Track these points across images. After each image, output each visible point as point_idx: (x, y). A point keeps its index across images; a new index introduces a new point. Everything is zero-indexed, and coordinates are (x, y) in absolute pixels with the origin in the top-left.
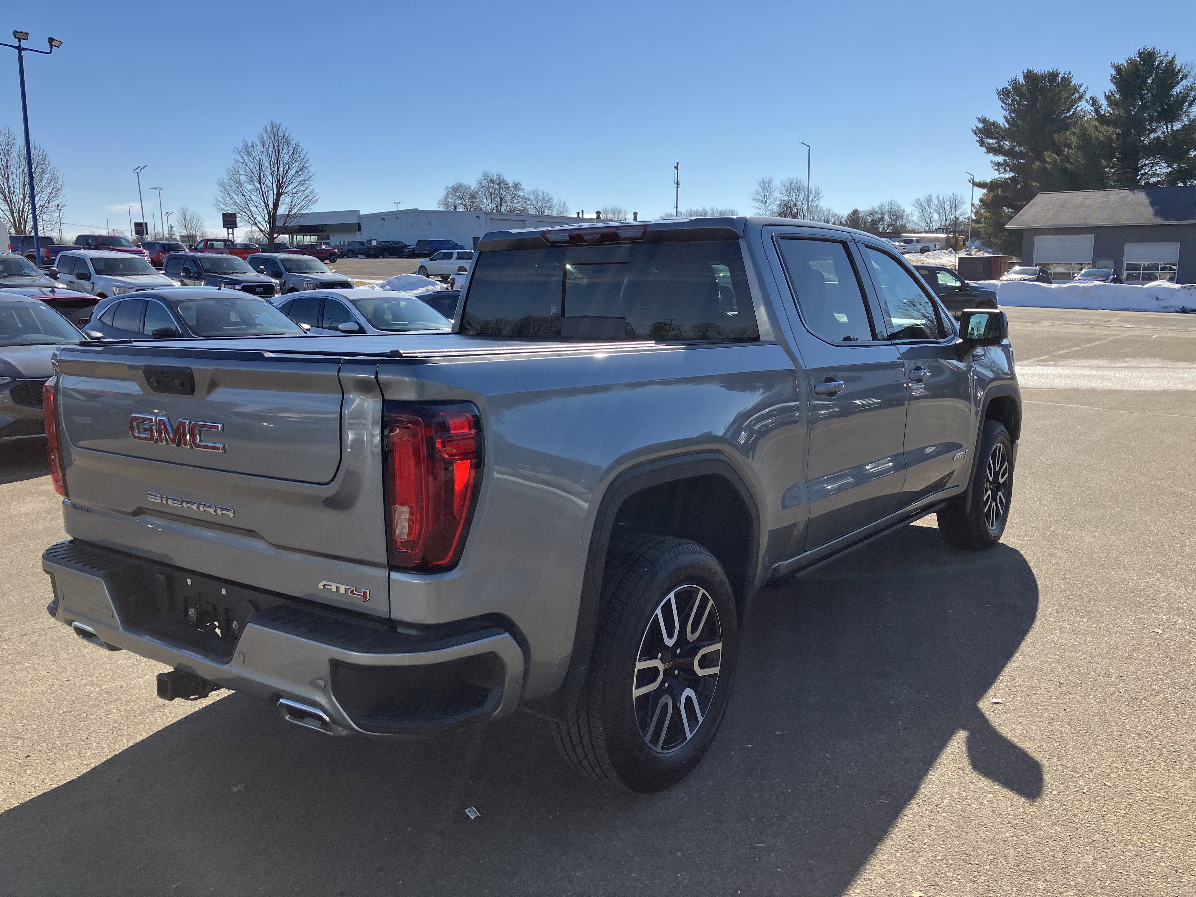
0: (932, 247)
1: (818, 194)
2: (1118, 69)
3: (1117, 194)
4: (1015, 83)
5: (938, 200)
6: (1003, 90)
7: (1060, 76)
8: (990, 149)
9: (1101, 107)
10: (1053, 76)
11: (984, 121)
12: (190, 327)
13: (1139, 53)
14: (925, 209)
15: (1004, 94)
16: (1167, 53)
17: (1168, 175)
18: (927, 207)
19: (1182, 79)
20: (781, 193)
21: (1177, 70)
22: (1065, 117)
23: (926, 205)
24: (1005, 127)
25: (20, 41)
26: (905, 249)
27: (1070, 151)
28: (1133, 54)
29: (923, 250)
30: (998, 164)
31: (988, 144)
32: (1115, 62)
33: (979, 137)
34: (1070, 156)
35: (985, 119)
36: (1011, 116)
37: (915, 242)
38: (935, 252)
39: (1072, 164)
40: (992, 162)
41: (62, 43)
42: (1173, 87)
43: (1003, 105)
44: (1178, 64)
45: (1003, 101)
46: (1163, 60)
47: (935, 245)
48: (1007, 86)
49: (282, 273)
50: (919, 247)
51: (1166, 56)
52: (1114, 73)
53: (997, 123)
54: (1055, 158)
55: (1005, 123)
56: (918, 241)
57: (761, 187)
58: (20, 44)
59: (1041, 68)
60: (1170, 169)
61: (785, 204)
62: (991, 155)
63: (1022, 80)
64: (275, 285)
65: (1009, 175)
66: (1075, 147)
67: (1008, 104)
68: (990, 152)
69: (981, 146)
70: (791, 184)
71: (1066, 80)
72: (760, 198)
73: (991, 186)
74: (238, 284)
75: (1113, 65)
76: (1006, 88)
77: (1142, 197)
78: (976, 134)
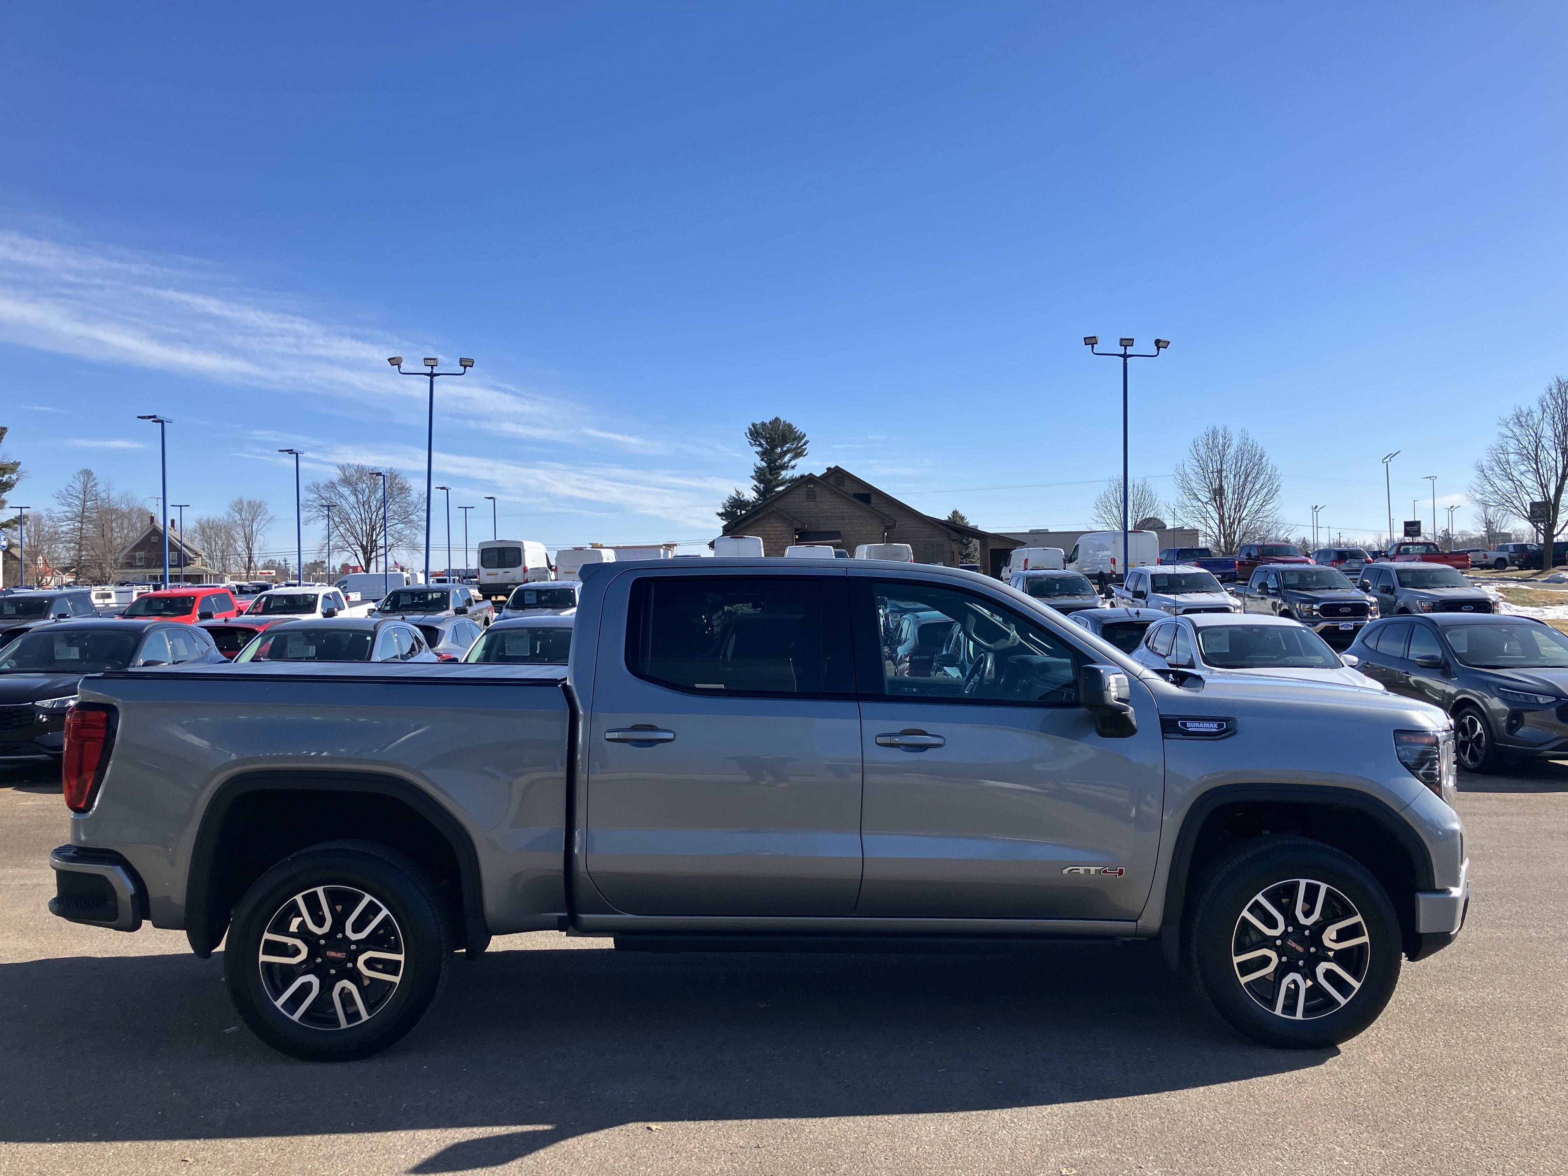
12: (1457, 655)
25: (1126, 349)
41: (1169, 343)
49: (1394, 588)
58: (1125, 351)
64: (1369, 604)
74: (1317, 603)
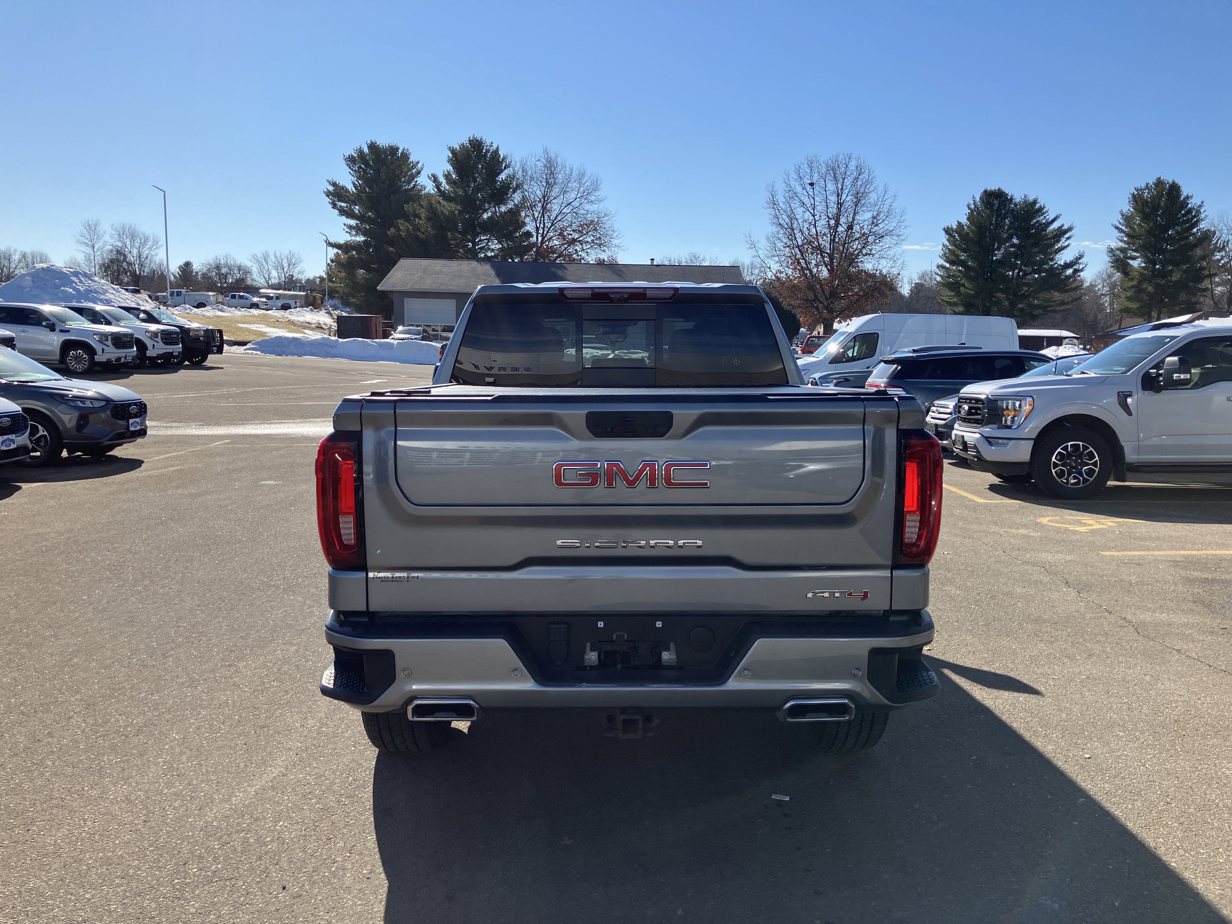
0: (292, 303)
1: (157, 242)
2: (453, 151)
3: (467, 265)
4: (361, 152)
5: (276, 257)
6: (349, 156)
7: (400, 151)
8: (343, 212)
9: (441, 184)
10: (393, 150)
11: (334, 184)
13: (470, 141)
14: (262, 265)
15: (351, 160)
16: (492, 143)
17: (501, 250)
18: (264, 263)
19: (505, 168)
20: (113, 238)
21: (501, 160)
22: (408, 189)
23: (263, 260)
24: (353, 192)
26: (267, 305)
27: (420, 222)
28: (465, 140)
29: (285, 307)
30: (350, 227)
31: (341, 206)
32: (451, 145)
33: (331, 199)
34: (421, 226)
35: (335, 183)
36: (358, 182)
37: (274, 298)
38: (297, 309)
39: (423, 233)
40: (345, 225)
42: (499, 174)
43: (350, 171)
44: (502, 153)
45: (350, 167)
46: (489, 149)
47: (296, 303)
48: (353, 154)
50: (280, 303)
51: (491, 146)
52: (451, 155)
53: (345, 187)
54: (408, 227)
55: (354, 189)
56: (277, 298)
57: (87, 229)
59: (383, 142)
60: (501, 246)
61: (117, 250)
62: (344, 217)
63: (366, 150)
65: (361, 238)
66: (425, 218)
67: (355, 170)
68: (342, 215)
69: (333, 208)
70: (124, 228)
71: (405, 156)
72: (86, 241)
73: (345, 248)
75: (449, 148)
76: (352, 155)
77: (487, 268)
78: (328, 196)
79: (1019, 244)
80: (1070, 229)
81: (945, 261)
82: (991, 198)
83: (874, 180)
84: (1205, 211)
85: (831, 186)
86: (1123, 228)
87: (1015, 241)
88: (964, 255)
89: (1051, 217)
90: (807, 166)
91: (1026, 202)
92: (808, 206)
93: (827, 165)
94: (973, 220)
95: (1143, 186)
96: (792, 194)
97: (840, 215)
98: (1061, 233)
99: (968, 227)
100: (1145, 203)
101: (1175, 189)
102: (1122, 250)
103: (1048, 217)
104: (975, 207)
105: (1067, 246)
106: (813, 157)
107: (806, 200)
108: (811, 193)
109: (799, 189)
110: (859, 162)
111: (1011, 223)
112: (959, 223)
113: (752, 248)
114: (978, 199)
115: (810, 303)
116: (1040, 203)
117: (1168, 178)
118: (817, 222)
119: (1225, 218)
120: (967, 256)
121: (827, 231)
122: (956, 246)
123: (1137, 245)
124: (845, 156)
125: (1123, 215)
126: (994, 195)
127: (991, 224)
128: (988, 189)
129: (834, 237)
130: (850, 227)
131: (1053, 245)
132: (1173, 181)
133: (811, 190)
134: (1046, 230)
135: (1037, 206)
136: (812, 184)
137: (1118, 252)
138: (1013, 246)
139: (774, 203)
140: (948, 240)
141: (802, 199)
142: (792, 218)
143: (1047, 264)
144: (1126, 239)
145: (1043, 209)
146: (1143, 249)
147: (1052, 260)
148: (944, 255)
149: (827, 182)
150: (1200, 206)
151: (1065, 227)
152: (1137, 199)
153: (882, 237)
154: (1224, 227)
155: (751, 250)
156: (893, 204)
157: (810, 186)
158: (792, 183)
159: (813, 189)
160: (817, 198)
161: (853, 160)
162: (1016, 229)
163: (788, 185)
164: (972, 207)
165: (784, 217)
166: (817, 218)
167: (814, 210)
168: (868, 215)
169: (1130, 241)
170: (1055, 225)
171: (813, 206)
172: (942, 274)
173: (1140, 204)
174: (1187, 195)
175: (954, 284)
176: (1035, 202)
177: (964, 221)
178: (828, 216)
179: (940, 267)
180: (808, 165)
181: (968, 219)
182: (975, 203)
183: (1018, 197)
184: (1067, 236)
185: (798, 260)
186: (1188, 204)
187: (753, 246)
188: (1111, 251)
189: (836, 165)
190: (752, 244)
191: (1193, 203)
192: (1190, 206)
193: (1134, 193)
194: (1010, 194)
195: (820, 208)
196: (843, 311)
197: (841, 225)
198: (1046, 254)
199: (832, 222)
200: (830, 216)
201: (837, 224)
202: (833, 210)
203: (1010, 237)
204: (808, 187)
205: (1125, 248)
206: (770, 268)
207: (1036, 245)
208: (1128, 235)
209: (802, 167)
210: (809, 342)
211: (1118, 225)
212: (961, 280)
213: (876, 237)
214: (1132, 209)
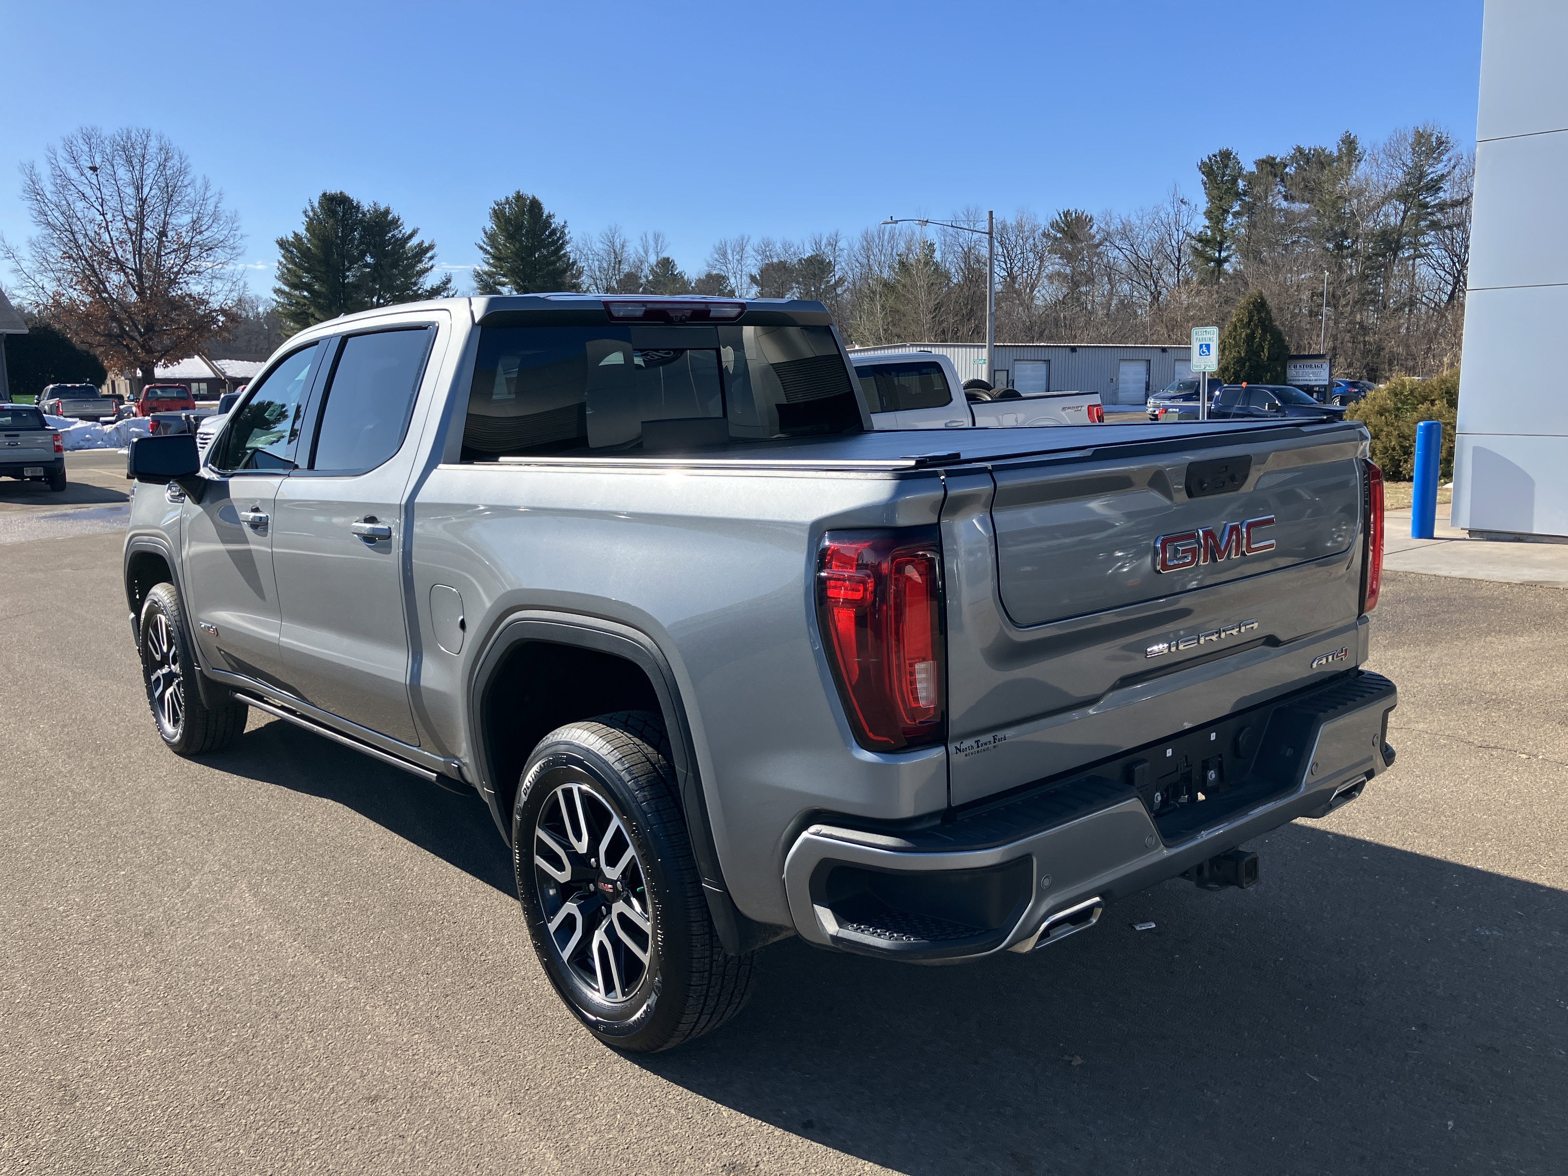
79: (374, 264)
80: (431, 247)
81: (285, 284)
82: (332, 203)
83: (189, 169)
84: (569, 233)
85: (122, 173)
86: (488, 248)
87: (369, 259)
88: (307, 277)
89: (408, 231)
90: (82, 142)
91: (376, 211)
92: (92, 200)
93: (113, 142)
94: (314, 231)
95: (503, 201)
96: (64, 183)
97: (144, 216)
98: (422, 251)
99: (309, 240)
100: (508, 220)
101: (535, 206)
102: (490, 275)
103: (403, 231)
104: (314, 214)
105: (432, 267)
106: (90, 129)
107: (88, 191)
108: (94, 181)
109: (74, 174)
110: (163, 143)
111: (361, 237)
112: (295, 234)
113: (9, 258)
114: (316, 205)
115: (116, 340)
116: (394, 213)
117: (529, 192)
118: (110, 224)
119: (588, 241)
120: (312, 277)
121: (126, 237)
122: (295, 264)
123: (505, 269)
124: (141, 132)
125: (486, 233)
126: (336, 201)
127: (337, 237)
128: (328, 192)
129: (141, 246)
130: (163, 234)
131: (414, 266)
132: (533, 196)
133: (94, 177)
134: (404, 247)
135: (390, 217)
136: (94, 169)
137: (485, 277)
138: (367, 265)
139: (35, 193)
140: (283, 256)
141: (81, 189)
142: (69, 215)
143: (411, 289)
144: (492, 262)
145: (397, 221)
146: (512, 273)
147: (415, 284)
148: (283, 274)
149: (116, 167)
150: (564, 227)
151: (426, 244)
152: (498, 215)
153: (211, 249)
154: (589, 252)
155: (7, 261)
156: (219, 205)
157: (92, 172)
158: (62, 164)
159: (97, 175)
160: (104, 190)
161: (152, 138)
162: (368, 245)
163: (55, 166)
164: (311, 214)
165: (56, 215)
166: (109, 217)
167: (102, 206)
168: (186, 219)
169: (497, 264)
170: (414, 242)
171: (100, 200)
172: (282, 300)
173: (502, 220)
174: (549, 213)
175: (300, 314)
176: (387, 212)
177: (302, 231)
178: (125, 217)
179: (278, 291)
180: (85, 140)
181: (307, 230)
182: (313, 209)
183: (366, 205)
184: (429, 255)
185: (88, 277)
186: (551, 224)
187: (11, 255)
188: (478, 275)
189: (129, 145)
190: (8, 252)
191: (557, 222)
192: (553, 226)
193: (494, 208)
194: (355, 200)
195: (113, 203)
196: (168, 351)
197: (148, 230)
198: (408, 277)
199: (133, 226)
200: (128, 215)
201: (142, 227)
202: (130, 210)
203: (363, 255)
204: (89, 173)
205: (492, 272)
206: (43, 288)
207: (395, 265)
208: (494, 257)
209: (75, 142)
210: (150, 395)
211: (482, 244)
212: (309, 308)
213: (201, 249)
214: (494, 227)
